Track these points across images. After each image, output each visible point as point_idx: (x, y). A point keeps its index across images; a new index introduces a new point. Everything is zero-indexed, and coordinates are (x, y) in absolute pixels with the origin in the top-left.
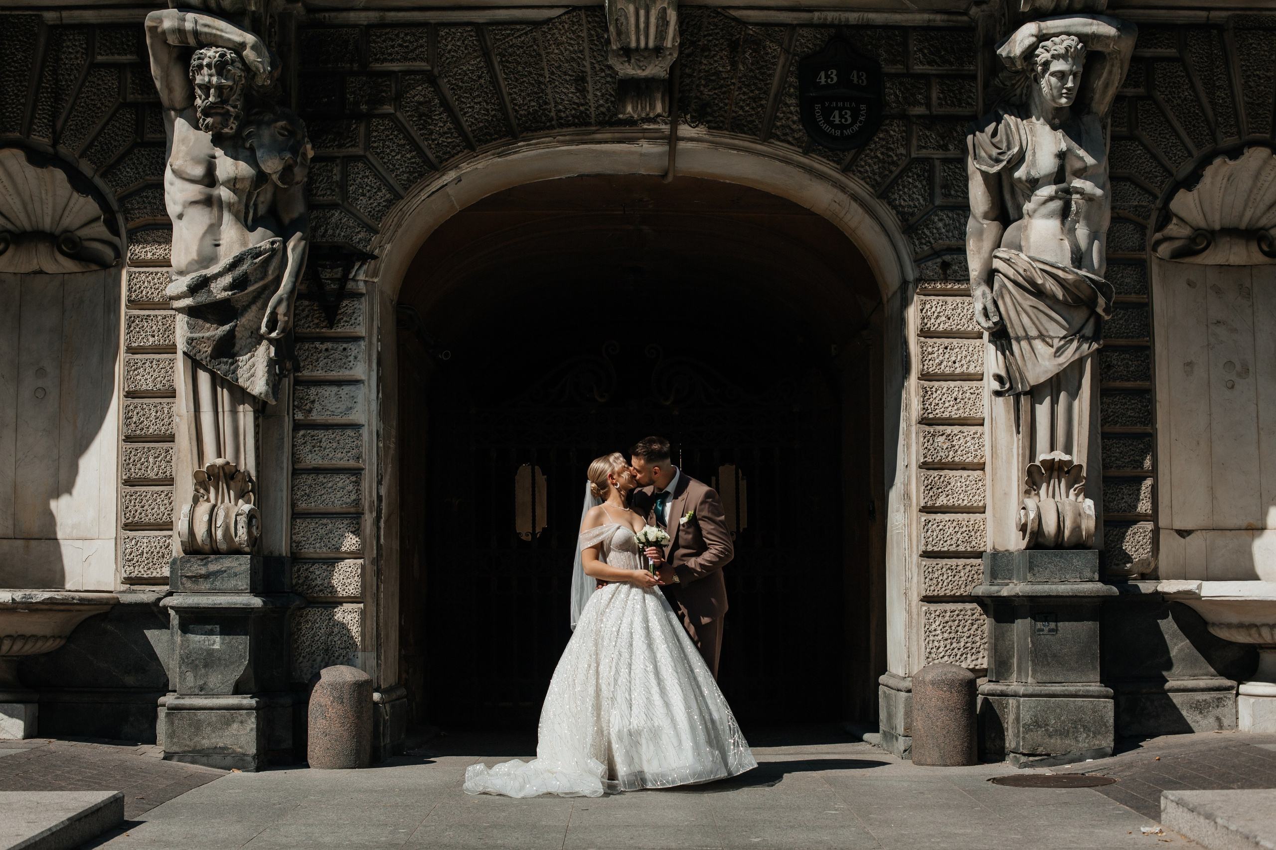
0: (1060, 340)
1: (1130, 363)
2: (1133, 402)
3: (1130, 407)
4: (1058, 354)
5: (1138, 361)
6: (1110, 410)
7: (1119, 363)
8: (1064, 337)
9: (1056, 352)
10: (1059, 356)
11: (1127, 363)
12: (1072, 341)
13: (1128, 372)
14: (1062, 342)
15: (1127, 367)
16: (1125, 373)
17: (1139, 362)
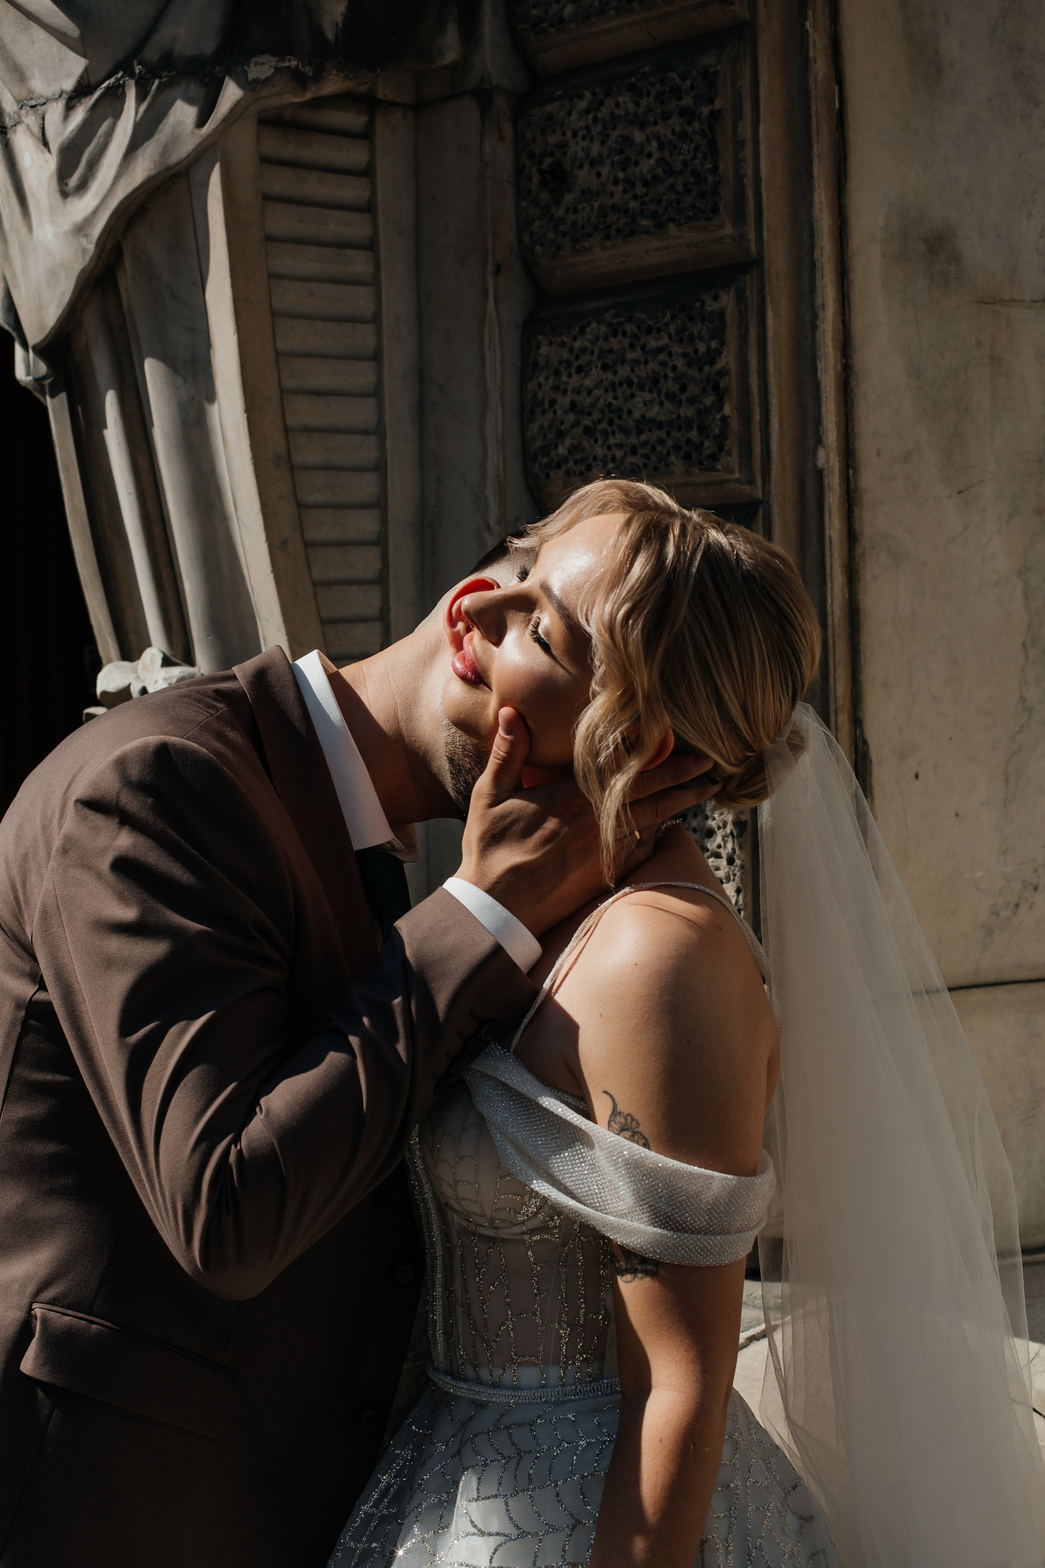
0: (69, 108)
1: (638, 136)
2: (653, 344)
3: (643, 371)
4: (74, 181)
5: (666, 117)
6: (564, 402)
7: (596, 149)
8: (82, 90)
9: (63, 173)
10: (83, 186)
11: (627, 140)
12: (115, 96)
13: (630, 183)
14: (79, 116)
15: (625, 165)
16: (618, 191)
17: (675, 122)
